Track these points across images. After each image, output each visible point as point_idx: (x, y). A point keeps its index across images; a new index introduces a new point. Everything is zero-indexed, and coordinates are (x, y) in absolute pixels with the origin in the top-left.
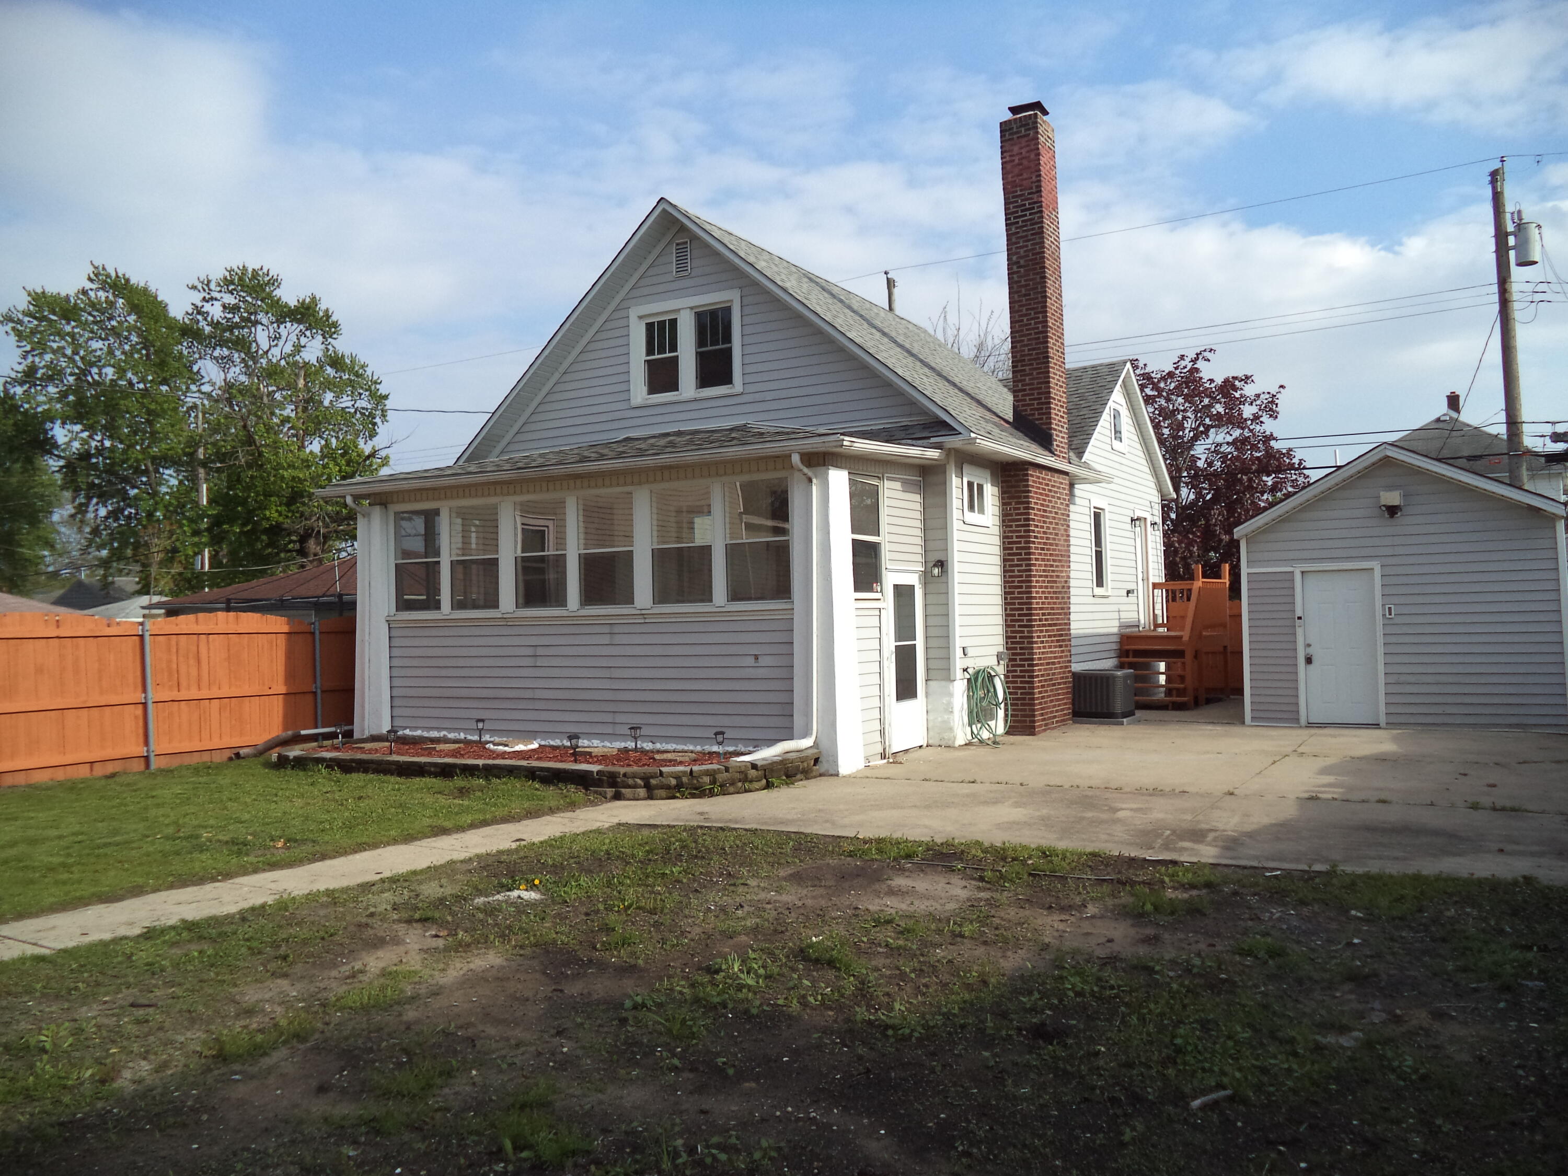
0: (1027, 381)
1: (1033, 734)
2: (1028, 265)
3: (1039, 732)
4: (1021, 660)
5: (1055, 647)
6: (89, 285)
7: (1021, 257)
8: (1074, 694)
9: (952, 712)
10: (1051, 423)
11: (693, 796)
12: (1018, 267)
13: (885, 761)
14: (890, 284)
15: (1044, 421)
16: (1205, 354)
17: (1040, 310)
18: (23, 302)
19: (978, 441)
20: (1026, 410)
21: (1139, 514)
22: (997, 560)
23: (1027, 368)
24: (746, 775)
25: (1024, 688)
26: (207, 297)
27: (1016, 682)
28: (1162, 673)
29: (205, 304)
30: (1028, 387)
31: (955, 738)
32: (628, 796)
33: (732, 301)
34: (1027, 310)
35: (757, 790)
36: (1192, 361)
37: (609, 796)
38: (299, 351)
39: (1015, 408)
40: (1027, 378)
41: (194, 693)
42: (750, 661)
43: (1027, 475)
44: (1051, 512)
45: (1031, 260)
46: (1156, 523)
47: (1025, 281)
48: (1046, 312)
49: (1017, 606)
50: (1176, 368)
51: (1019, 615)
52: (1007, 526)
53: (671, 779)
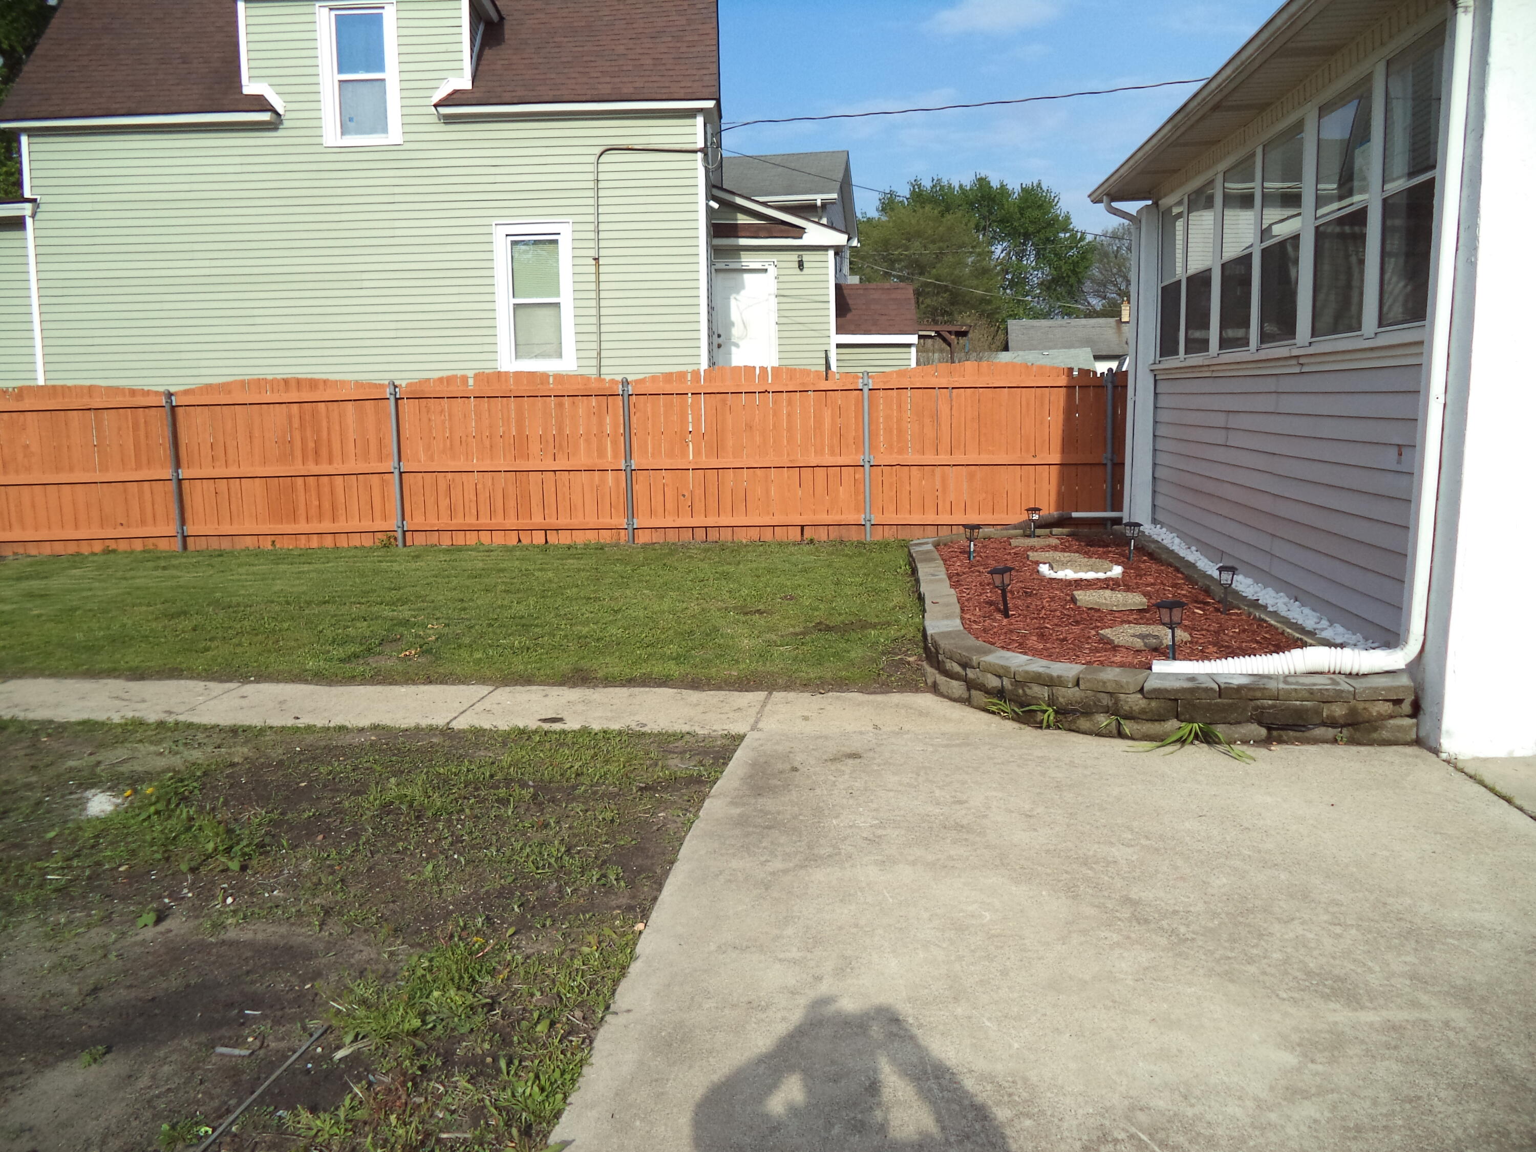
11: (1017, 719)
32: (942, 689)
41: (929, 459)
42: (1393, 459)
53: (989, 675)
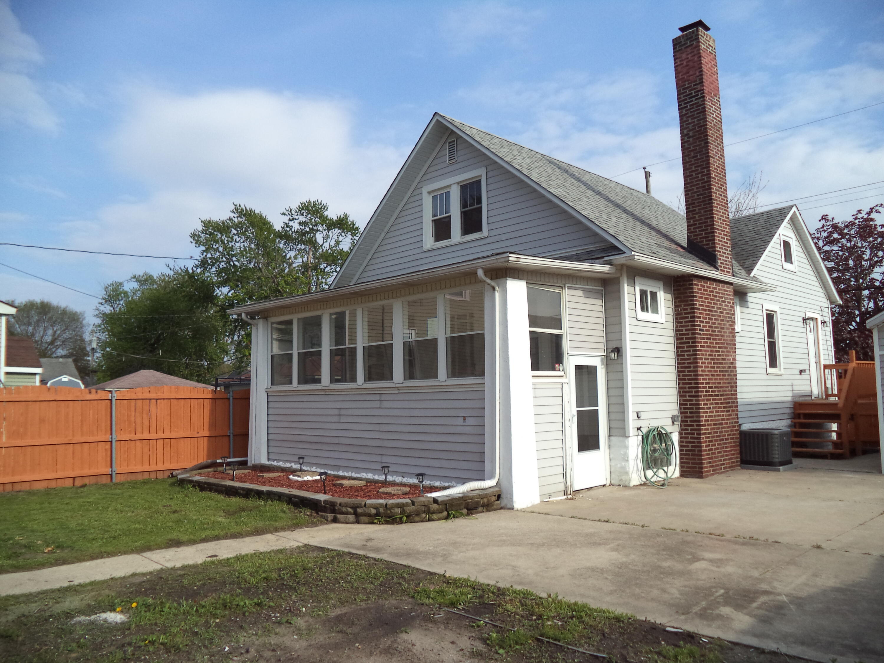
0: (697, 218)
1: (701, 477)
2: (695, 136)
3: (707, 476)
4: (691, 421)
5: (723, 411)
6: (232, 215)
7: (690, 131)
8: (741, 446)
9: (627, 460)
10: (715, 247)
11: (387, 523)
12: (688, 138)
13: (565, 497)
14: (647, 175)
15: (711, 245)
16: (878, 208)
17: (705, 166)
18: (199, 227)
19: (636, 257)
20: (697, 239)
21: (809, 315)
22: (672, 348)
23: (697, 208)
24: (429, 508)
25: (694, 442)
26: (291, 218)
27: (688, 438)
28: (834, 431)
29: (290, 222)
30: (697, 222)
31: (630, 480)
32: (341, 520)
33: (481, 176)
34: (696, 167)
35: (439, 519)
36: (867, 213)
37: (329, 519)
38: (338, 244)
39: (688, 238)
40: (697, 216)
41: (146, 436)
42: (460, 421)
43: (692, 284)
44: (716, 312)
45: (697, 131)
46: (825, 322)
47: (694, 147)
48: (709, 167)
49: (687, 381)
50: (856, 219)
51: (689, 388)
52: (679, 322)
53: (372, 509)
